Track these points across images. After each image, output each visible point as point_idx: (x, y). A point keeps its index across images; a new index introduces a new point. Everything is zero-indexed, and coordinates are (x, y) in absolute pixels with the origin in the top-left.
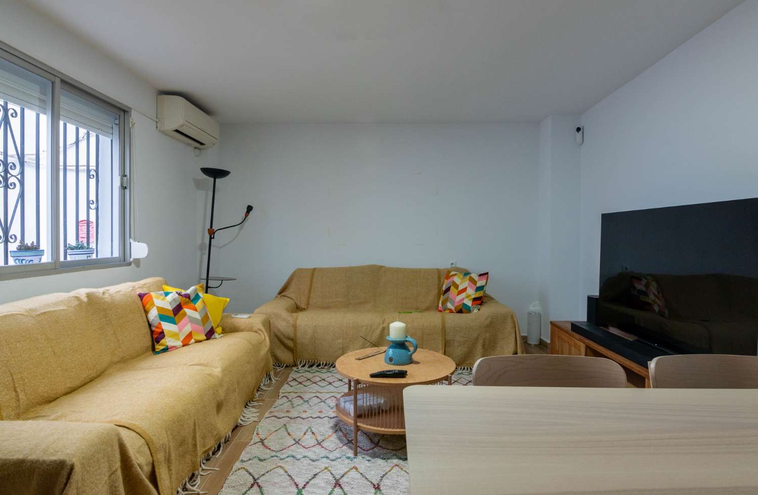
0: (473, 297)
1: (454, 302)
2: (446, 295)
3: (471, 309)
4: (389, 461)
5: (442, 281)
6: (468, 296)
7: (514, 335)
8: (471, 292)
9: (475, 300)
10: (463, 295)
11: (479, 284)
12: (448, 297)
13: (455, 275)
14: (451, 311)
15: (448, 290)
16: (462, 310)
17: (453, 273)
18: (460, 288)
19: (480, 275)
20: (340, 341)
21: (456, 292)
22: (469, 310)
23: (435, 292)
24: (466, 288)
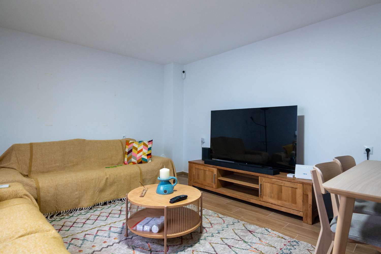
0: (147, 154)
1: (136, 158)
2: (130, 154)
3: (148, 160)
4: (186, 251)
5: (124, 146)
6: (144, 154)
7: (173, 171)
8: (145, 151)
9: (148, 155)
10: (141, 153)
11: (149, 146)
12: (132, 155)
13: (133, 142)
14: (134, 163)
15: (131, 151)
16: (141, 162)
17: (130, 142)
18: (138, 150)
19: (149, 142)
20: (76, 193)
21: (136, 152)
22: (146, 161)
23: (121, 153)
24: (142, 149)
